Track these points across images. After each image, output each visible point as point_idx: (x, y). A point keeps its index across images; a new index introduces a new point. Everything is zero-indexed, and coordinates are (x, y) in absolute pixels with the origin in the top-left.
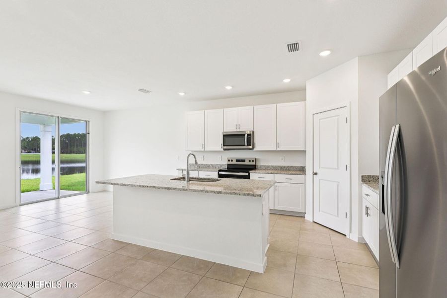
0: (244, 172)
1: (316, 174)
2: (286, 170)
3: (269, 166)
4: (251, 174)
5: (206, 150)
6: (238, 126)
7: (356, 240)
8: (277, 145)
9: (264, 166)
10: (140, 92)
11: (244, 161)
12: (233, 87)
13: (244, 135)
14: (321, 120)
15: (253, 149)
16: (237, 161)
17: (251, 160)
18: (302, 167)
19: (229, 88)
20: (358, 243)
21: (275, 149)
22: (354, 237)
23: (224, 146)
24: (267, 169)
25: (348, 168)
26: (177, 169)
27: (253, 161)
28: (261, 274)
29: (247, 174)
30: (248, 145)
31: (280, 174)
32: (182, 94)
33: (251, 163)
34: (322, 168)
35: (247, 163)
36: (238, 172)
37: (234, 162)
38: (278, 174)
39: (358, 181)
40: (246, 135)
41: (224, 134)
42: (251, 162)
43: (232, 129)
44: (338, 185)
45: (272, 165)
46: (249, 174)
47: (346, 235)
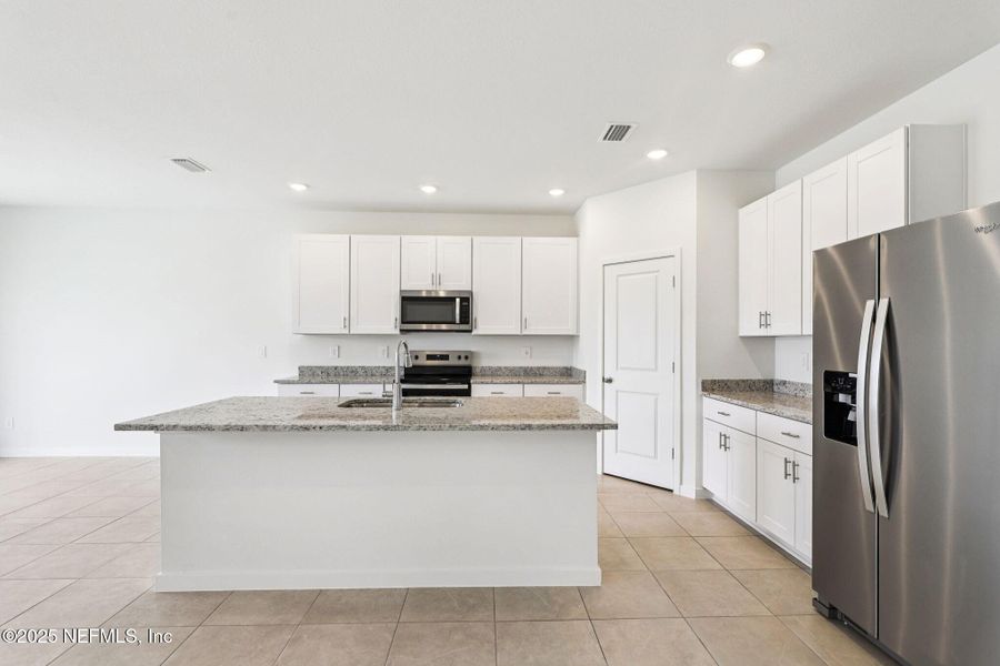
0: (456, 382)
1: (610, 381)
2: (535, 375)
3: (500, 368)
4: (473, 386)
5: (352, 332)
6: (436, 279)
7: (693, 496)
8: (524, 322)
9: (490, 368)
10: (175, 165)
11: (445, 357)
12: (438, 187)
13: (453, 299)
14: (620, 279)
15: (470, 331)
16: (430, 357)
17: (463, 356)
18: (566, 368)
19: (429, 190)
20: (696, 499)
21: (519, 333)
22: (688, 491)
23: (403, 322)
24: (495, 374)
25: (678, 368)
26: (276, 382)
27: (466, 358)
28: (598, 587)
29: (466, 387)
30: (461, 322)
31: (536, 383)
32: (299, 188)
33: (463, 362)
34: (622, 368)
35: (453, 362)
36: (444, 383)
37: (423, 362)
38: (532, 383)
39: (694, 390)
40: (458, 300)
41: (404, 295)
42: (463, 358)
43: (421, 285)
44: (656, 400)
45: (507, 365)
46: (470, 387)
47: (671, 491)
